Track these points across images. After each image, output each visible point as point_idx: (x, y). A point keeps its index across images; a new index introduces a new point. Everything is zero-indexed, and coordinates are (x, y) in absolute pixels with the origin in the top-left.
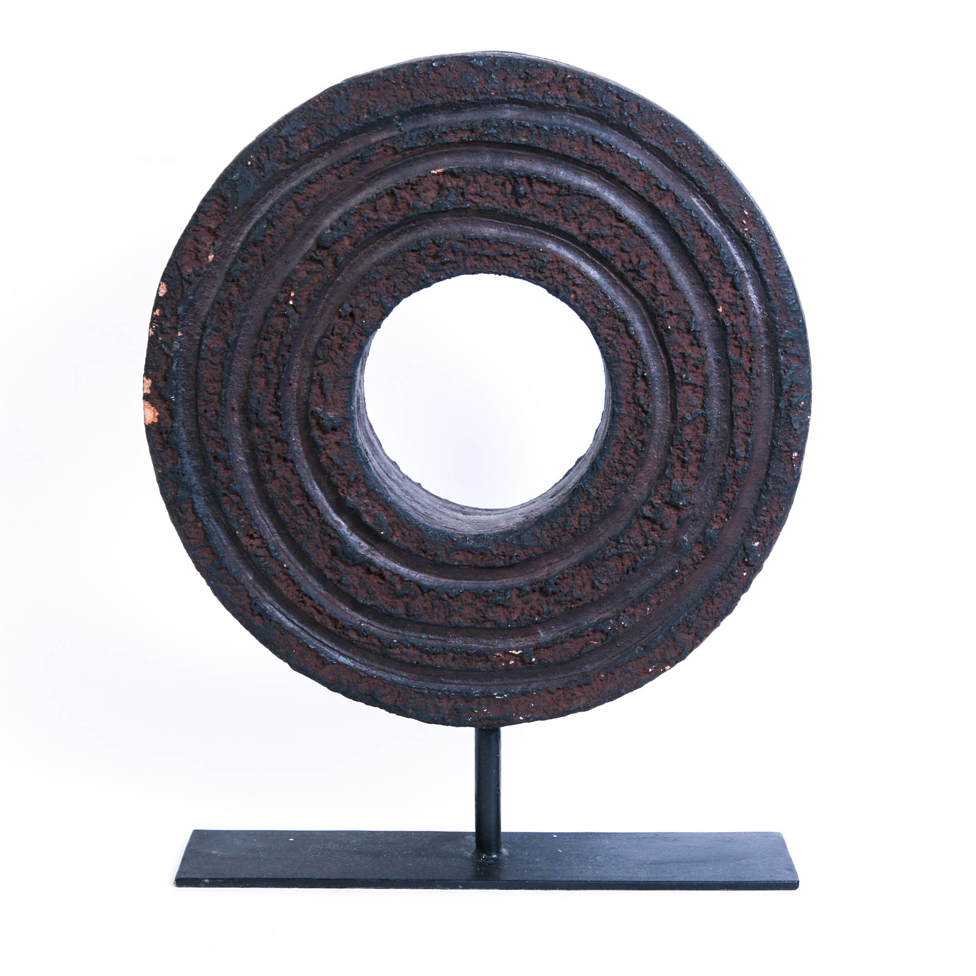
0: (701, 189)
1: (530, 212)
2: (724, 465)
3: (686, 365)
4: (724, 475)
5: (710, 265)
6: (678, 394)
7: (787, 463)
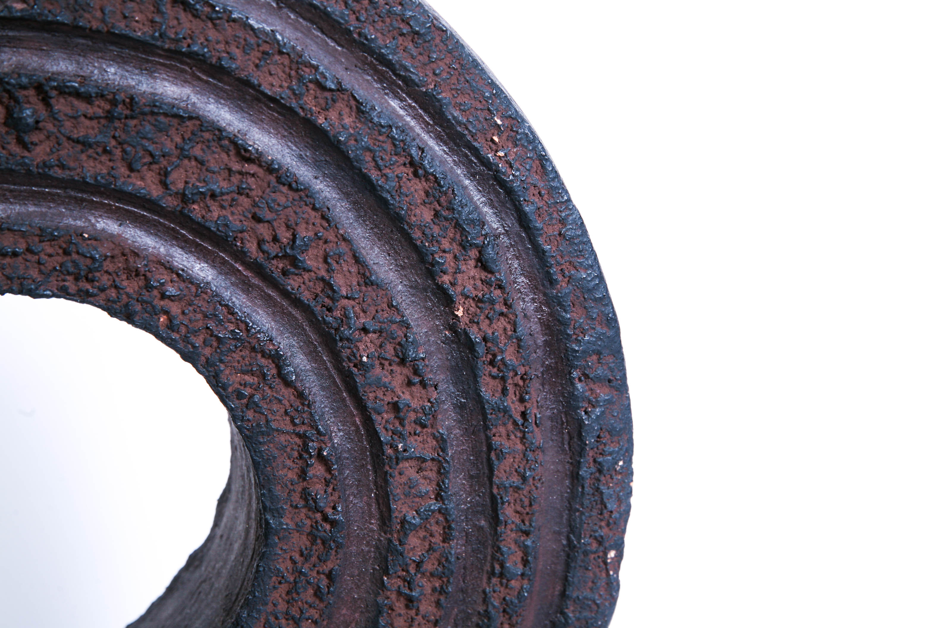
0: (407, 81)
1: (53, 161)
2: (484, 592)
3: (402, 425)
4: (486, 611)
5: (436, 230)
6: (391, 480)
7: (597, 570)
